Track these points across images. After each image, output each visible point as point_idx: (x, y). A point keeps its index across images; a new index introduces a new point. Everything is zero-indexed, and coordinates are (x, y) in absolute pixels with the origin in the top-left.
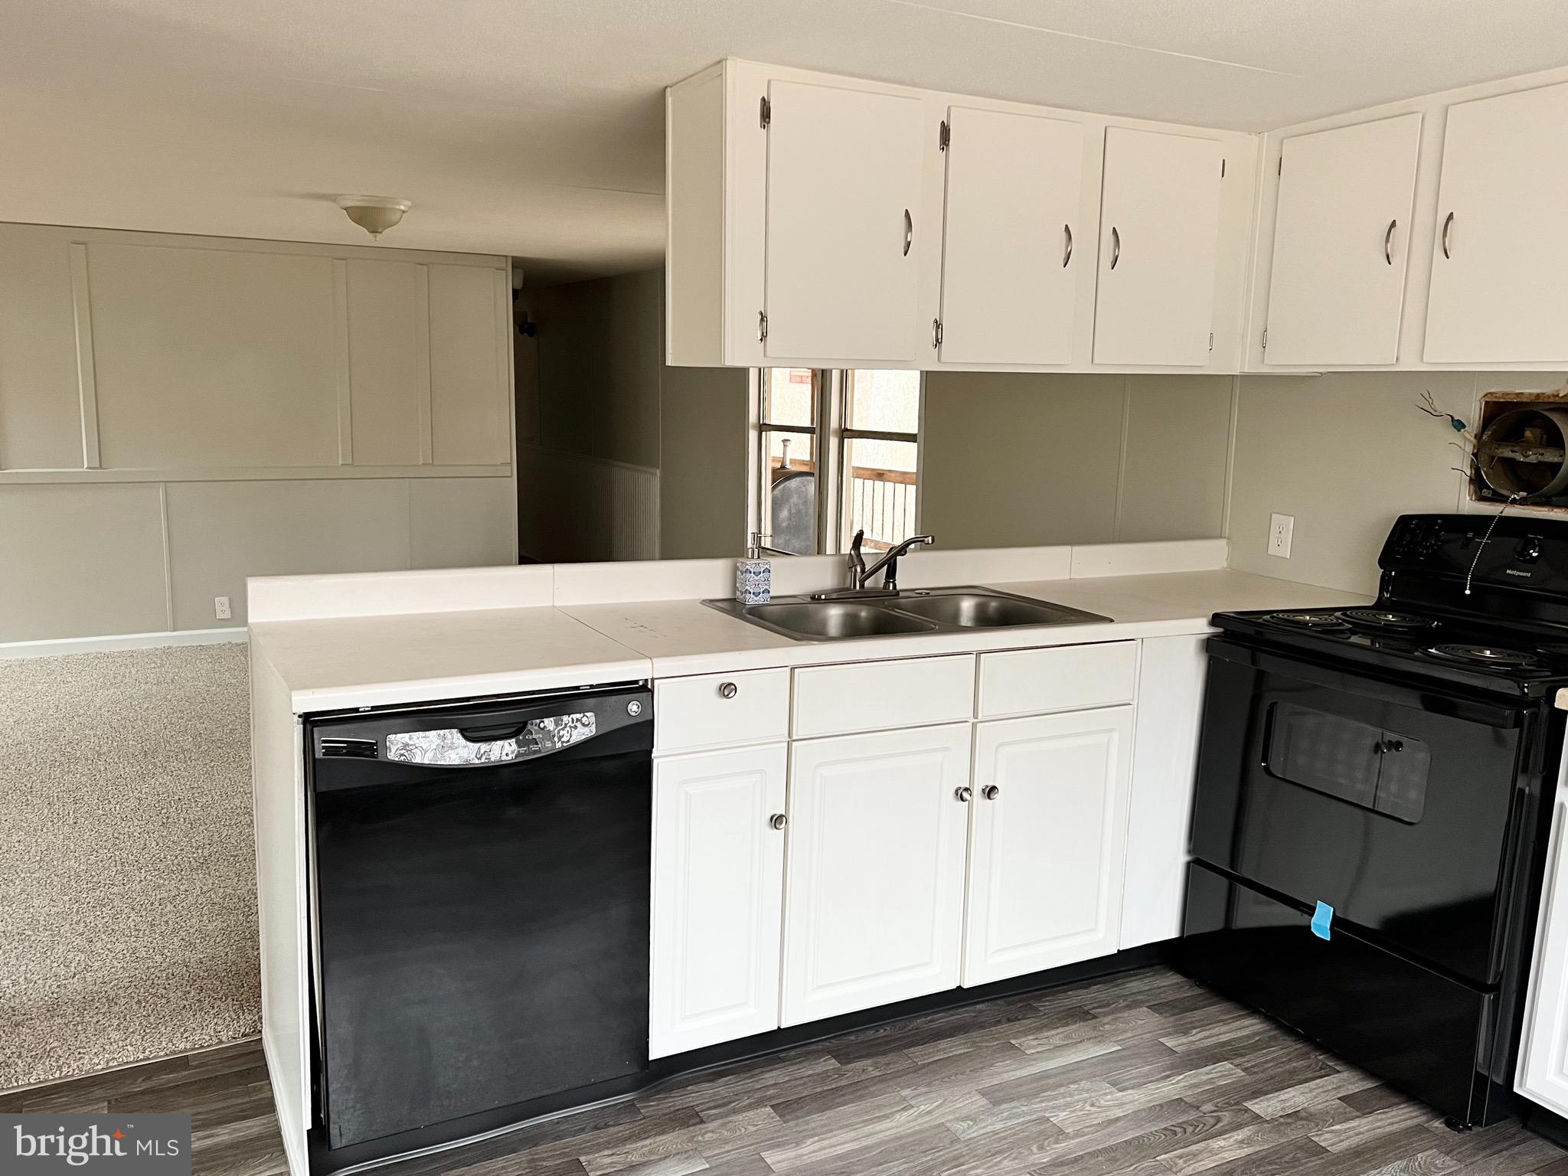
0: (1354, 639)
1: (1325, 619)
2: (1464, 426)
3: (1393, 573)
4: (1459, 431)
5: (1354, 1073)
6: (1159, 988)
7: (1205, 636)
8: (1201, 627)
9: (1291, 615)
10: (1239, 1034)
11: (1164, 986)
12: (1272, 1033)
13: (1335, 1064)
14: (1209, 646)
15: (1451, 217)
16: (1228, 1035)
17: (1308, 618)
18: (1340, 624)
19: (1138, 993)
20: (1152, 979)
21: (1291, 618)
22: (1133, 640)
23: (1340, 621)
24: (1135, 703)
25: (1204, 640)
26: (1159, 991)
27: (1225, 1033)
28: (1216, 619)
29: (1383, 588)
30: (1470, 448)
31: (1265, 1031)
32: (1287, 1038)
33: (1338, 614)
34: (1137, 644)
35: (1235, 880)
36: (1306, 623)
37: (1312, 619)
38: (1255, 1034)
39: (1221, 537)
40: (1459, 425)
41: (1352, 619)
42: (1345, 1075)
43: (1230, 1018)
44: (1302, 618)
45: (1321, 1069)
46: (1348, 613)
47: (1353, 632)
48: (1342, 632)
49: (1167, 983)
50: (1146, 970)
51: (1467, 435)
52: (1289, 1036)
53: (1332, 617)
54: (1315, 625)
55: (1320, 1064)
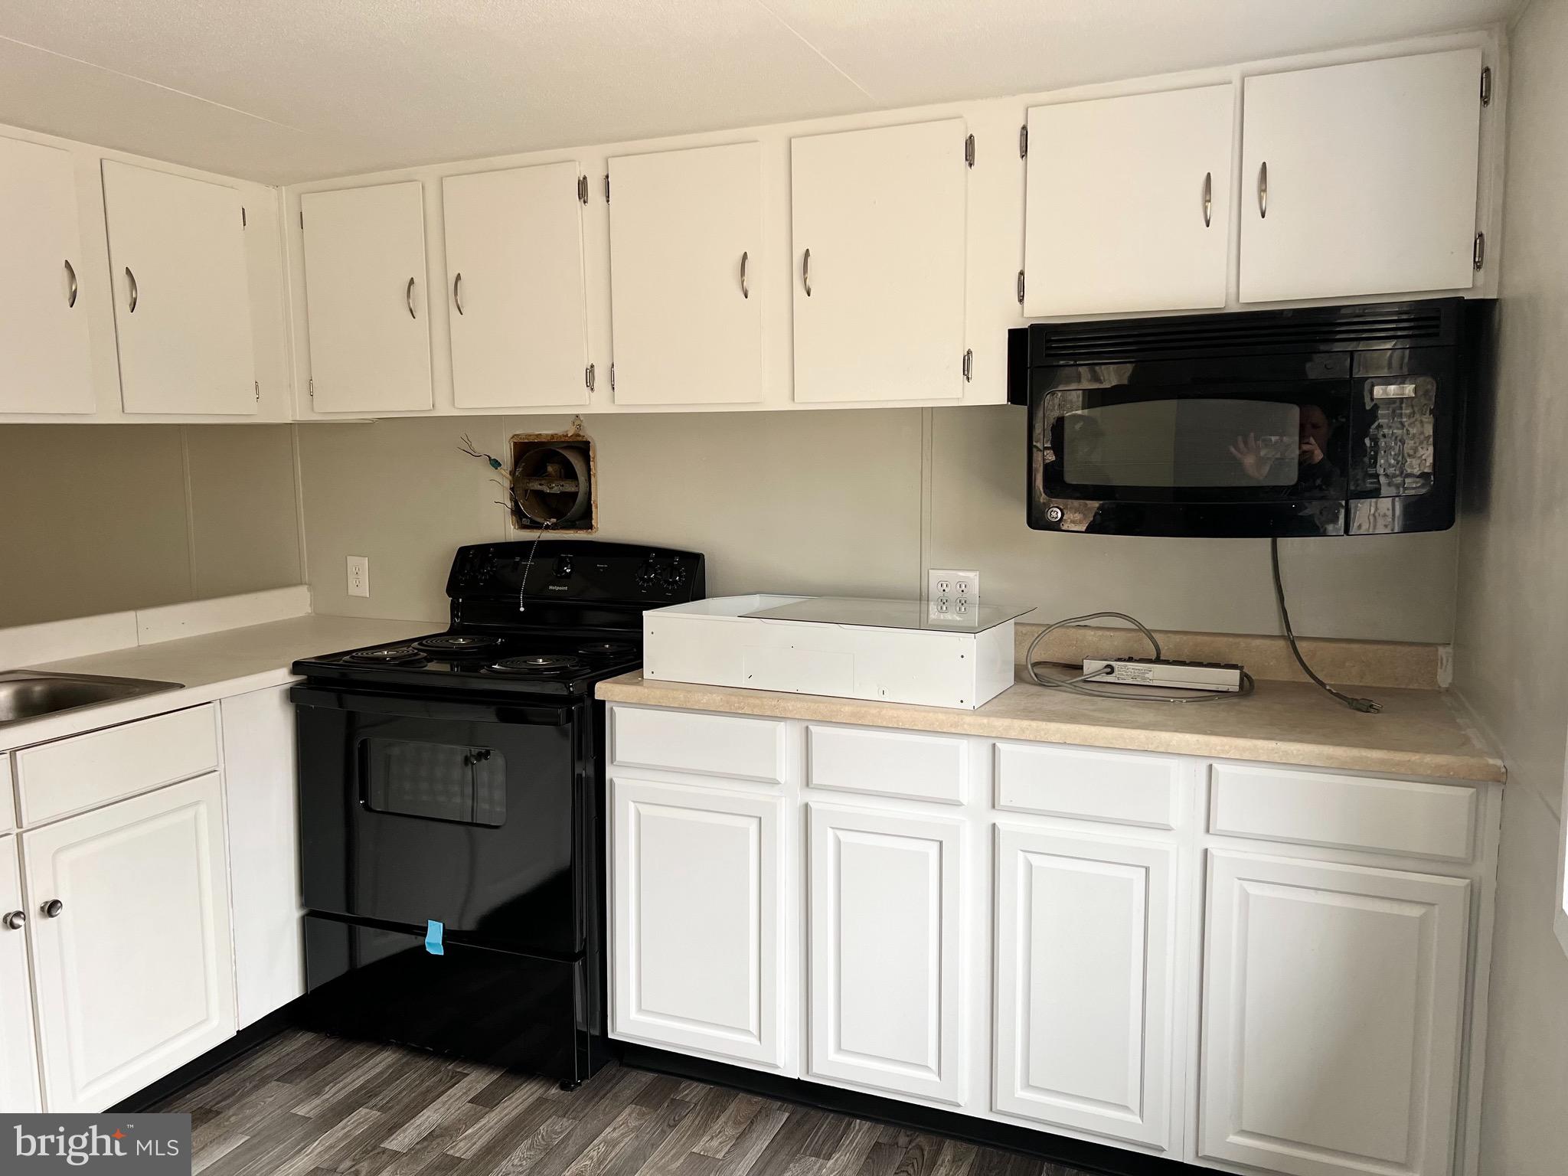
0: (432, 666)
1: (404, 650)
2: (500, 465)
3: (461, 600)
4: (496, 469)
5: (481, 1071)
6: (288, 1054)
7: (288, 686)
8: (282, 677)
9: (370, 652)
10: (373, 1073)
11: (294, 1051)
12: (405, 1060)
13: (464, 1069)
14: (294, 695)
15: (459, 277)
16: (362, 1078)
17: (386, 653)
18: (416, 654)
19: (266, 1067)
20: (280, 1047)
21: (370, 655)
22: (209, 703)
23: (416, 651)
24: (221, 768)
25: (287, 690)
26: (289, 1057)
27: (359, 1077)
28: (297, 667)
29: (453, 616)
30: (507, 484)
31: (400, 1059)
32: (417, 1059)
33: (415, 644)
34: (214, 707)
35: (354, 922)
36: (384, 658)
37: (390, 653)
38: (389, 1067)
39: (301, 584)
40: (496, 464)
41: (429, 647)
42: (473, 1076)
43: (364, 1060)
44: (380, 653)
45: (452, 1078)
46: (424, 642)
47: (430, 660)
48: (419, 661)
49: (298, 1045)
50: (274, 1039)
51: (503, 472)
52: (420, 1057)
53: (411, 648)
54: (393, 658)
55: (450, 1074)
